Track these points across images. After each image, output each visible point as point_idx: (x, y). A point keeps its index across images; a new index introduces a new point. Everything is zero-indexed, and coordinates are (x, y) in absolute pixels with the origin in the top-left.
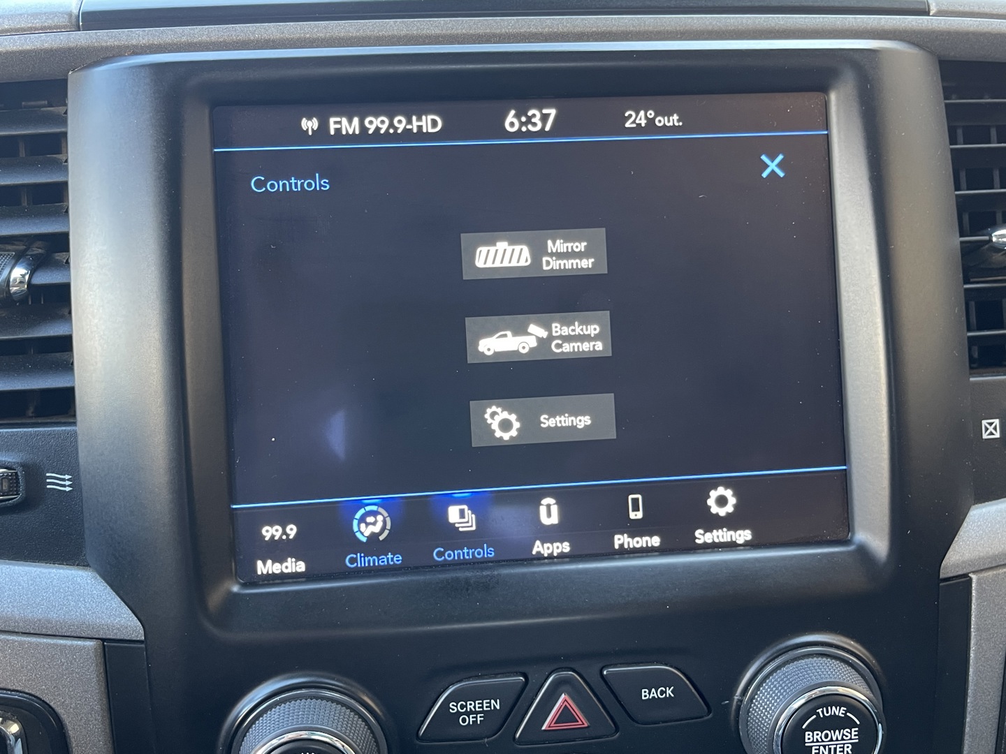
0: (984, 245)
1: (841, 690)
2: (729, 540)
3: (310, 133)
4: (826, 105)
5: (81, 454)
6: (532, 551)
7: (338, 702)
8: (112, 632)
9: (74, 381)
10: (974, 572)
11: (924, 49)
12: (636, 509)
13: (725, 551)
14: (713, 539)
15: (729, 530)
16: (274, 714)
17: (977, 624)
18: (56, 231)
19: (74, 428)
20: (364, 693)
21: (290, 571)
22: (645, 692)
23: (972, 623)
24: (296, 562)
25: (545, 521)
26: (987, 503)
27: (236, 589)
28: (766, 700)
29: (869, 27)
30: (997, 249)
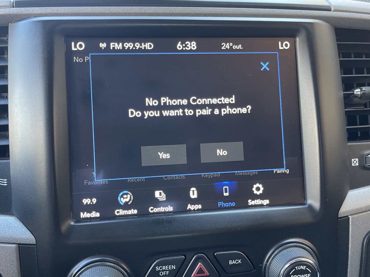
0: (351, 95)
1: (303, 259)
2: (261, 204)
3: (103, 49)
4: (295, 43)
5: (11, 171)
6: (187, 208)
7: (113, 267)
8: (23, 241)
9: (9, 143)
10: (350, 215)
11: (329, 24)
12: (226, 192)
13: (260, 208)
14: (255, 203)
15: (261, 200)
16: (87, 272)
17: (352, 235)
18: (3, 84)
19: (8, 161)
20: (123, 263)
21: (94, 217)
22: (230, 261)
23: (350, 234)
24: (96, 213)
25: (192, 196)
26: (354, 190)
27: (72, 223)
28: (276, 264)
29: (310, 15)
30: (356, 96)
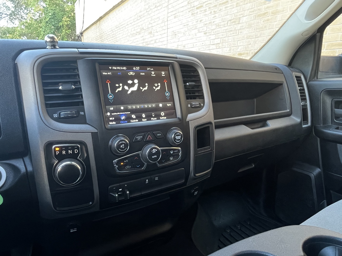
2: (164, 118)
3: (110, 69)
4: (169, 68)
5: (85, 109)
6: (142, 120)
8: (93, 131)
9: (83, 100)
10: (189, 121)
11: (178, 63)
12: (153, 115)
22: (158, 135)
24: (114, 122)
25: (143, 117)
26: (190, 114)
30: (187, 85)
